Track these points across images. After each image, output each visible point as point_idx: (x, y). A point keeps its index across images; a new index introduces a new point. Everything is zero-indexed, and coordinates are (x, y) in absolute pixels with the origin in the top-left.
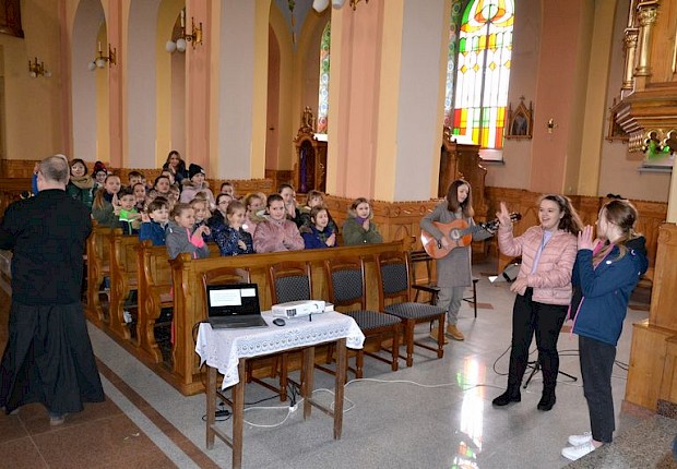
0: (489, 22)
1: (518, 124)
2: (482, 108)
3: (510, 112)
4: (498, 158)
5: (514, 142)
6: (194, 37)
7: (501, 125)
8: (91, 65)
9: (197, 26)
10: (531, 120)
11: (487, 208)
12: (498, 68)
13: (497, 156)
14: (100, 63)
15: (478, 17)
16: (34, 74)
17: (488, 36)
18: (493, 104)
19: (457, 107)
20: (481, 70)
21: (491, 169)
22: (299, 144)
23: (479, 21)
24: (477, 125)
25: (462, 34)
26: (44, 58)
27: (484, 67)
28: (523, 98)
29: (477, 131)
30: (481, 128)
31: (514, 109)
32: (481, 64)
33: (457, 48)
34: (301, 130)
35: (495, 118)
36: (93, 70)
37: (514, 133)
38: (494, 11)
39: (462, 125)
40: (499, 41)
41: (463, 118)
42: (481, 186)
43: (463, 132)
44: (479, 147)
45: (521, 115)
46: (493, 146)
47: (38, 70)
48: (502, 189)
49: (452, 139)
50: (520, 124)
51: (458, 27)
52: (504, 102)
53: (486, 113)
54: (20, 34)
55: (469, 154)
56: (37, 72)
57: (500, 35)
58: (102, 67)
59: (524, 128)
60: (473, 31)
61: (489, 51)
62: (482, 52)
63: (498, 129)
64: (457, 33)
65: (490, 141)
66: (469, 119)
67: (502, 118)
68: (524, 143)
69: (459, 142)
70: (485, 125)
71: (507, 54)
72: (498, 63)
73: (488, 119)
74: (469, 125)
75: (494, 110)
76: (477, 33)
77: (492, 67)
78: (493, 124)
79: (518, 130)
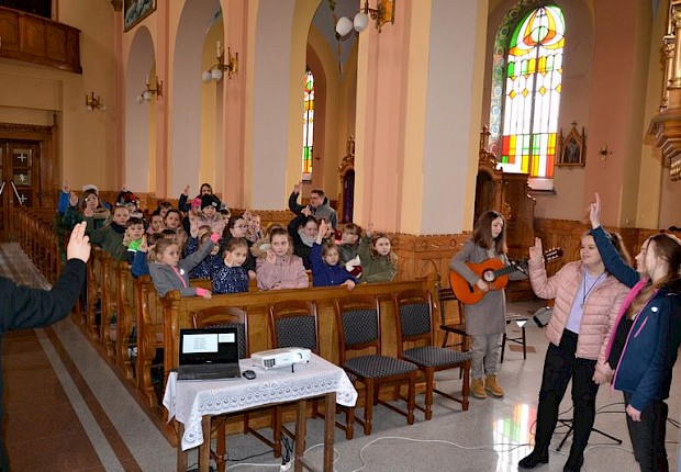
0: (539, 44)
1: (570, 151)
2: (532, 135)
3: (561, 138)
4: (549, 187)
5: (566, 171)
6: (231, 67)
7: (553, 152)
8: (139, 98)
9: (234, 56)
10: (584, 147)
12: (548, 92)
13: (548, 185)
14: (147, 96)
15: (527, 39)
16: (90, 108)
17: (537, 60)
18: (544, 130)
19: (506, 133)
20: (531, 94)
21: (541, 200)
22: (343, 174)
23: (528, 44)
24: (526, 152)
25: (511, 58)
26: (101, 92)
27: (534, 92)
28: (575, 124)
29: (526, 159)
30: (530, 155)
31: (565, 135)
32: (530, 88)
33: (505, 73)
34: (345, 159)
35: (546, 145)
36: (141, 102)
37: (566, 160)
38: (544, 33)
39: (511, 153)
40: (549, 65)
41: (512, 146)
42: (530, 218)
43: (511, 160)
44: (527, 176)
45: (575, 143)
46: (544, 175)
47: (95, 104)
48: (555, 221)
49: (498, 168)
50: (572, 152)
51: (507, 52)
52: (554, 128)
53: (537, 139)
54: (79, 71)
55: (518, 182)
56: (93, 106)
57: (550, 58)
58: (148, 100)
59: (576, 155)
60: (522, 55)
61: (539, 75)
62: (532, 76)
63: (549, 156)
64: (506, 57)
65: (541, 169)
66: (518, 147)
67: (553, 145)
68: (578, 172)
69: (505, 171)
70: (535, 152)
71: (558, 78)
72: (548, 87)
73: (538, 146)
74: (518, 152)
75: (545, 137)
76: (526, 57)
77: (542, 91)
78: (544, 152)
79: (570, 158)
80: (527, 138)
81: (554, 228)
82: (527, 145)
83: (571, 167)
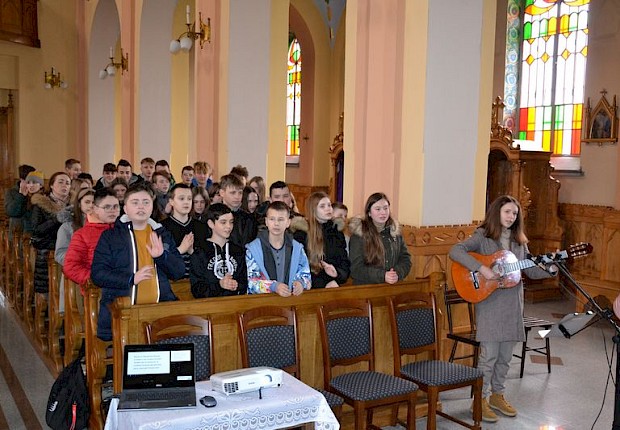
2: (554, 106)
3: (588, 110)
4: (576, 167)
5: (594, 147)
7: (579, 126)
11: (561, 231)
12: (572, 56)
13: (574, 165)
17: (559, 19)
18: (568, 100)
19: (522, 106)
20: (551, 60)
21: (566, 182)
24: (548, 127)
25: (527, 17)
27: (555, 56)
28: (605, 92)
29: (548, 135)
30: (553, 130)
31: (594, 106)
32: (551, 52)
33: (520, 35)
35: (571, 118)
37: (595, 136)
39: (529, 128)
42: (554, 204)
43: (531, 136)
44: (549, 154)
45: (604, 113)
46: (569, 153)
48: (582, 207)
49: (514, 146)
50: (602, 124)
51: (522, 10)
52: (580, 98)
53: (560, 111)
55: (539, 162)
59: (607, 129)
62: (552, 39)
63: (574, 130)
64: (521, 16)
67: (580, 118)
69: (523, 148)
70: (559, 126)
71: (583, 40)
72: (572, 50)
73: (561, 119)
74: (538, 127)
75: (569, 109)
76: (545, 16)
77: (565, 55)
78: (568, 126)
79: (599, 133)
80: (549, 111)
81: (582, 215)
82: (548, 118)
83: (600, 144)
